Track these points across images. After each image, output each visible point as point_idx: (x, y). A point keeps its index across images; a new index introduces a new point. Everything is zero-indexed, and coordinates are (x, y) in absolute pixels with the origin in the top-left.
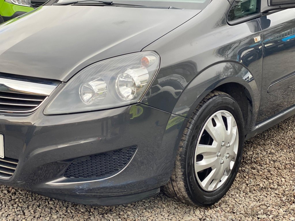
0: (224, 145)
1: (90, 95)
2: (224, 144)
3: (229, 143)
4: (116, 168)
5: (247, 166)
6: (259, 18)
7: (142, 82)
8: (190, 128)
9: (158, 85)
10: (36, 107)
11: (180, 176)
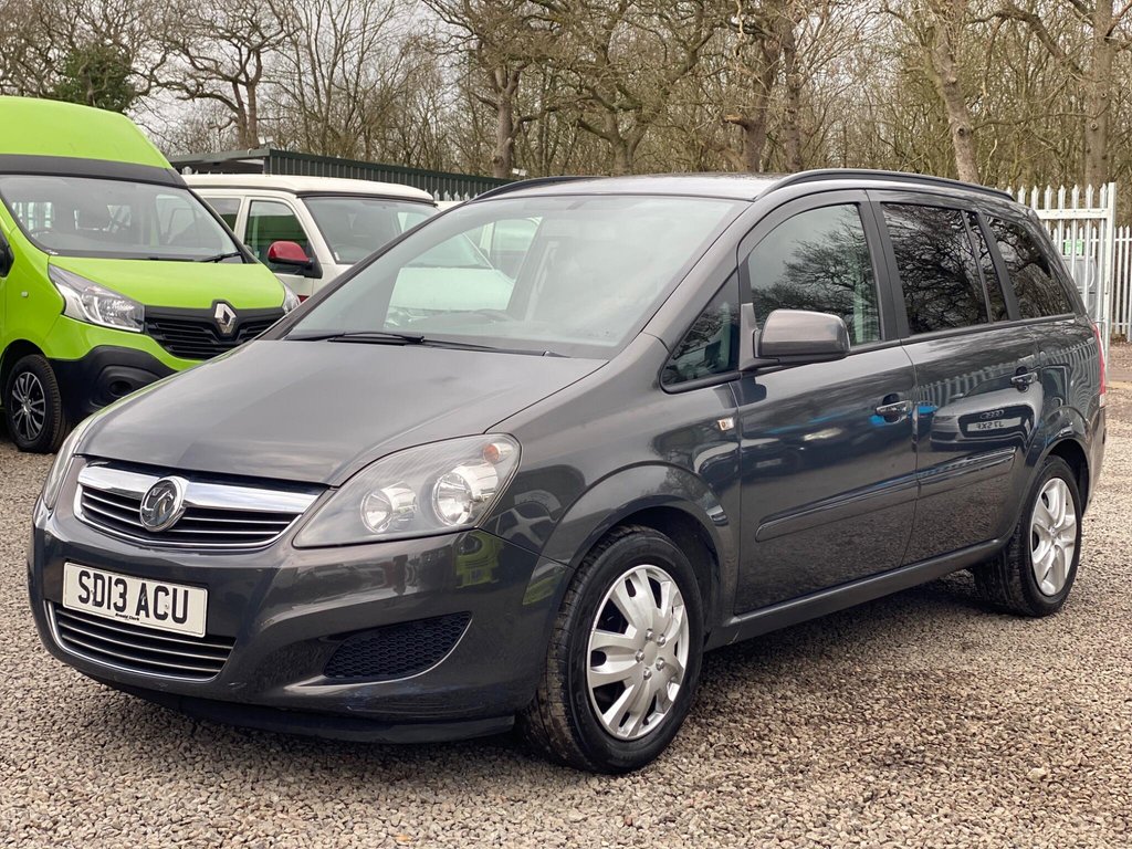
0: (651, 639)
1: (382, 516)
2: (651, 636)
3: (662, 635)
4: (429, 658)
5: (721, 718)
6: (737, 382)
7: (484, 491)
8: (579, 590)
9: (513, 510)
10: (275, 535)
11: (556, 690)
